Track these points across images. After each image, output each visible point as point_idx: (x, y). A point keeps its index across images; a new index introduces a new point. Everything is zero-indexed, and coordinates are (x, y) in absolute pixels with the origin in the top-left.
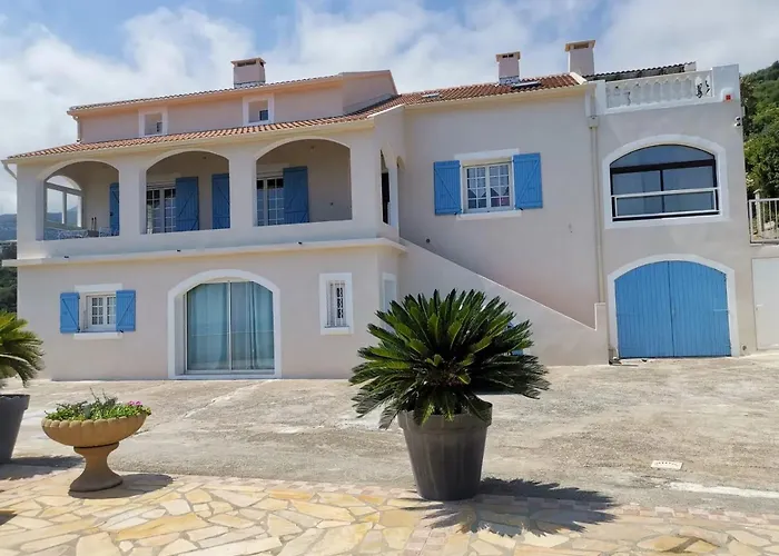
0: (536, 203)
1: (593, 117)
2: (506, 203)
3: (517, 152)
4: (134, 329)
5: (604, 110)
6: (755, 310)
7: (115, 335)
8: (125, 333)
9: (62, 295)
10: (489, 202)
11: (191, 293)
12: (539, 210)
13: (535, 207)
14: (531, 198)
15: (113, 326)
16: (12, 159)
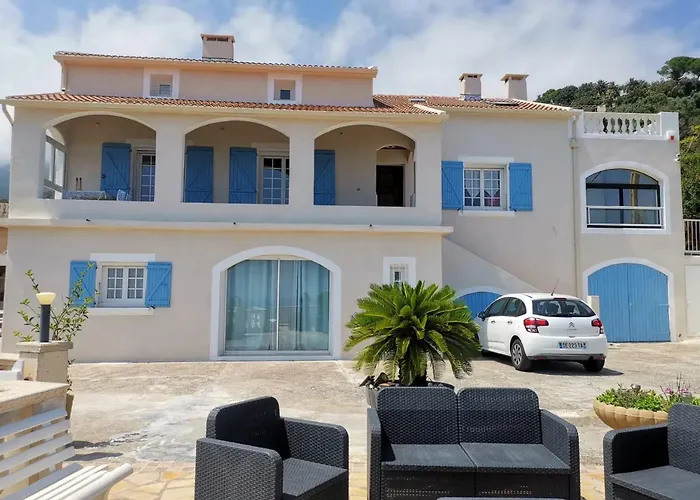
0: (528, 207)
1: (574, 138)
2: (497, 203)
3: (512, 160)
4: (168, 305)
5: (582, 135)
6: (686, 305)
7: (145, 311)
8: (157, 309)
9: (73, 263)
10: (483, 202)
11: (232, 270)
12: (528, 213)
13: (526, 210)
14: (522, 201)
15: (142, 301)
16: (11, 100)
